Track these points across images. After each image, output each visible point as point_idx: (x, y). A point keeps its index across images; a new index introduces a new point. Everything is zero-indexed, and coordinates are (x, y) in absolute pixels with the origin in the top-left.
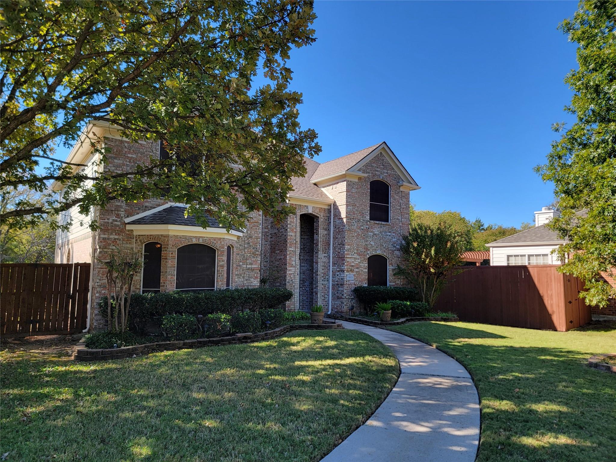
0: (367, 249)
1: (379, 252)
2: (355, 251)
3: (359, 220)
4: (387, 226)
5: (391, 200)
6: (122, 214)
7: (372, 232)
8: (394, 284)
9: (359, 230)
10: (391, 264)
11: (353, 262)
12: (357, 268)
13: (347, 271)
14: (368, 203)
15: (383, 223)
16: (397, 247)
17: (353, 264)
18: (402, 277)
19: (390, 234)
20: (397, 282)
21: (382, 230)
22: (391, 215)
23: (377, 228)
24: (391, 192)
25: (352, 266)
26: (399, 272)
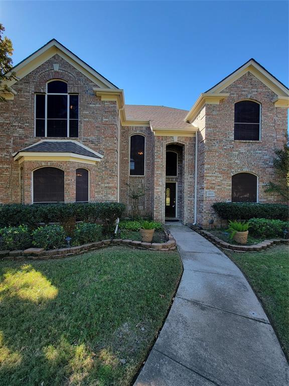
0: (231, 168)
1: (245, 170)
2: (217, 170)
3: (221, 141)
4: (256, 144)
5: (262, 118)
6: (11, 150)
7: (237, 151)
8: (265, 200)
9: (221, 150)
10: (262, 181)
11: (213, 180)
12: (219, 186)
13: (207, 188)
14: (232, 123)
15: (251, 141)
16: (270, 164)
17: (214, 182)
18: (277, 194)
19: (260, 152)
20: (269, 199)
21: (249, 148)
22: (262, 132)
23: (244, 147)
24: (262, 111)
25: (213, 184)
26: (272, 188)
